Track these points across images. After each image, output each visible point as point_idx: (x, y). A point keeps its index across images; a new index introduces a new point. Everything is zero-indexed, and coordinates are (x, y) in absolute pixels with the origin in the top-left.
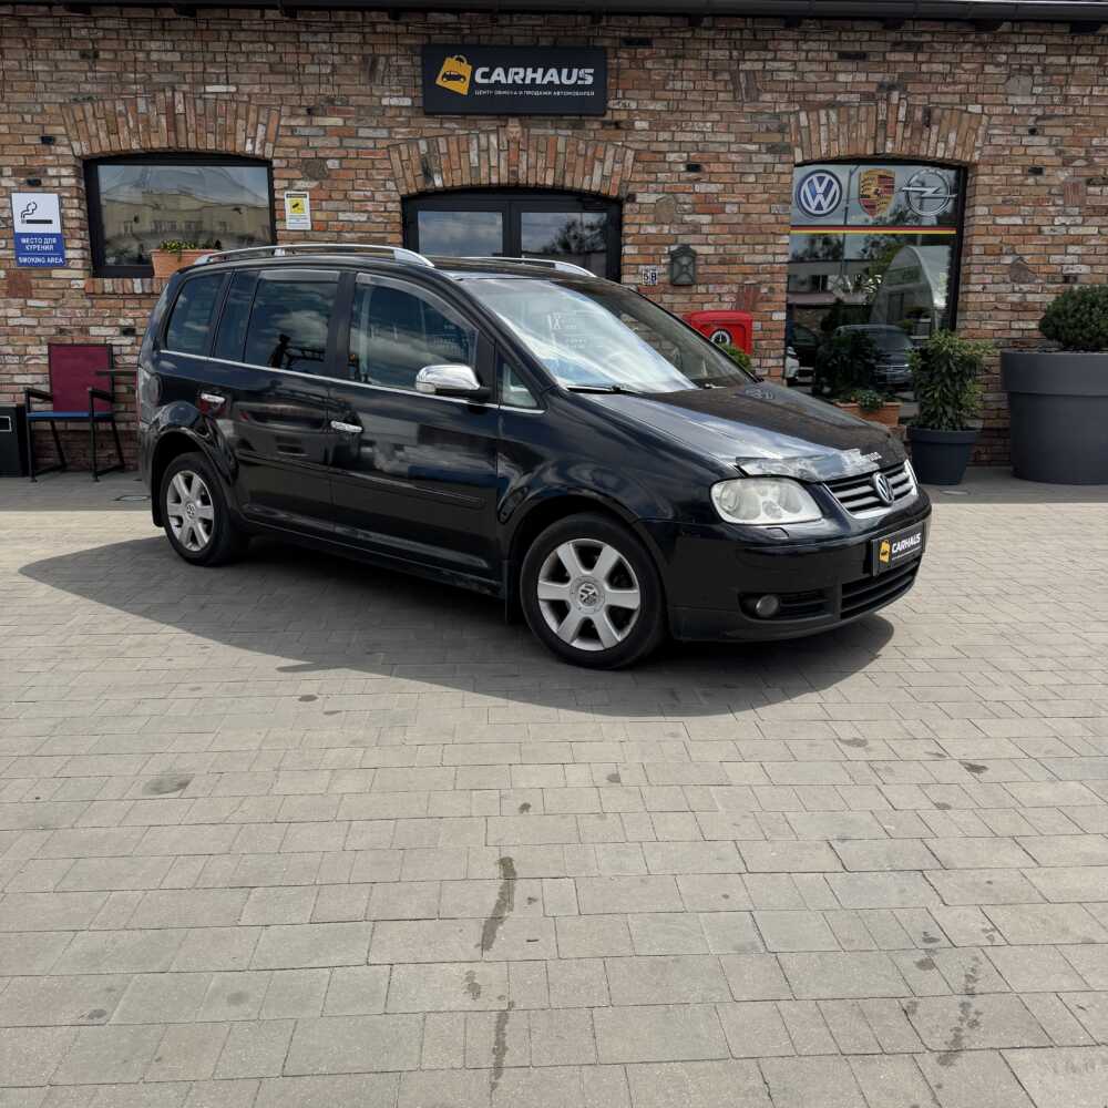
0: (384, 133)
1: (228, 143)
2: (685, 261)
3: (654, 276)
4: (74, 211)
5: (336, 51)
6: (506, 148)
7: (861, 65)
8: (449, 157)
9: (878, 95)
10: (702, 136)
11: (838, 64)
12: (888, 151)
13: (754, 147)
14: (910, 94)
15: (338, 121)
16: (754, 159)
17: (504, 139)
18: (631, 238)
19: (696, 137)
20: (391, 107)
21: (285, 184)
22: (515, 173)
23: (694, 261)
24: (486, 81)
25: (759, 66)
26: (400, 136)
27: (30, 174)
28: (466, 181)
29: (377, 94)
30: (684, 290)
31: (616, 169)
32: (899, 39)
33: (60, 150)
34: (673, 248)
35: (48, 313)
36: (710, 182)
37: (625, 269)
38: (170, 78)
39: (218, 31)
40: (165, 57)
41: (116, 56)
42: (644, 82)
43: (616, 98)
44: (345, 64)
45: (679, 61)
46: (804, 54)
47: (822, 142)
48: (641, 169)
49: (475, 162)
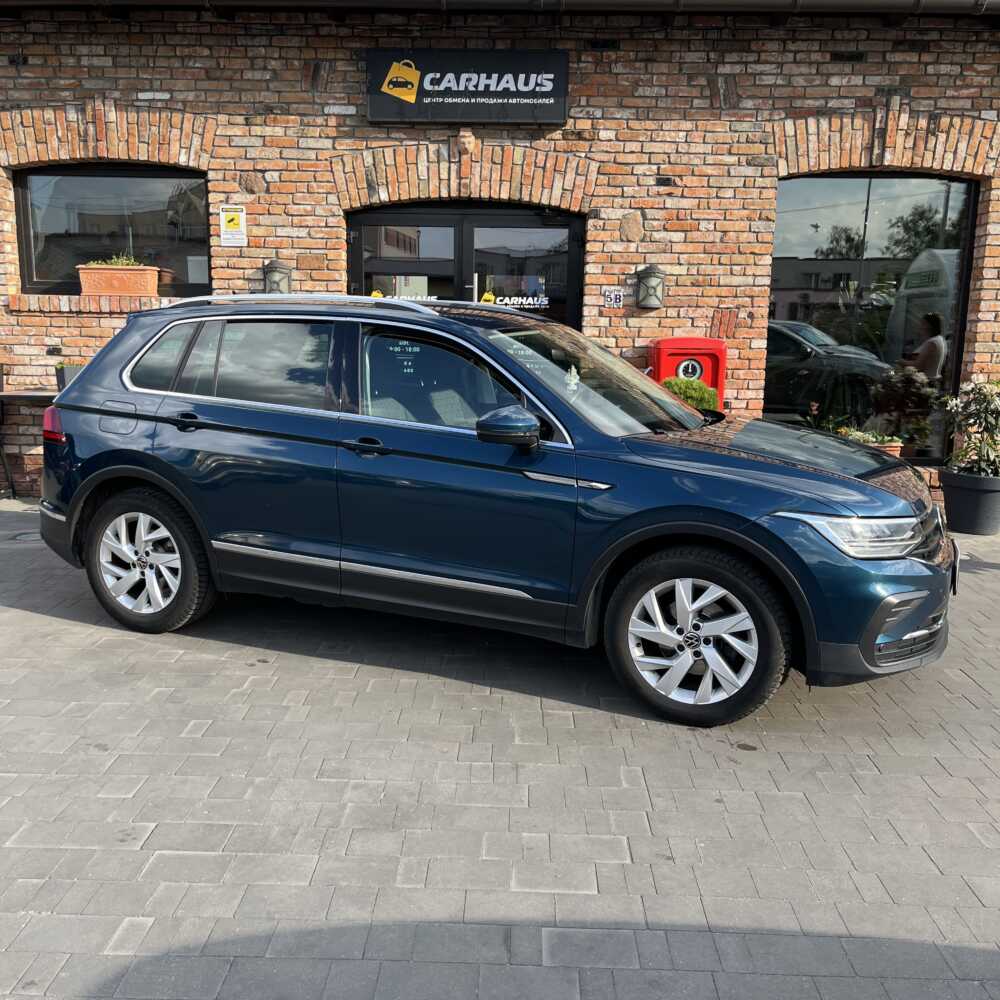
0: (328, 143)
1: (162, 154)
2: (654, 282)
3: (618, 298)
5: (276, 55)
6: (457, 160)
7: (857, 67)
8: (396, 168)
9: (874, 104)
10: (674, 146)
11: (830, 66)
12: (886, 163)
13: (733, 159)
14: (915, 99)
15: (278, 131)
16: (732, 173)
17: (456, 151)
18: (594, 256)
19: (667, 148)
20: (334, 115)
21: (222, 197)
22: (467, 187)
24: (436, 88)
25: (738, 69)
26: (342, 148)
28: (414, 195)
29: (318, 101)
30: (652, 314)
31: (577, 183)
32: (901, 38)
34: (641, 268)
36: (682, 196)
37: (587, 289)
38: (100, 84)
39: (152, 34)
40: (96, 61)
41: (46, 61)
42: (610, 88)
43: (579, 106)
44: (287, 69)
45: (649, 66)
46: (791, 55)
47: (811, 154)
48: (606, 182)
49: (424, 176)
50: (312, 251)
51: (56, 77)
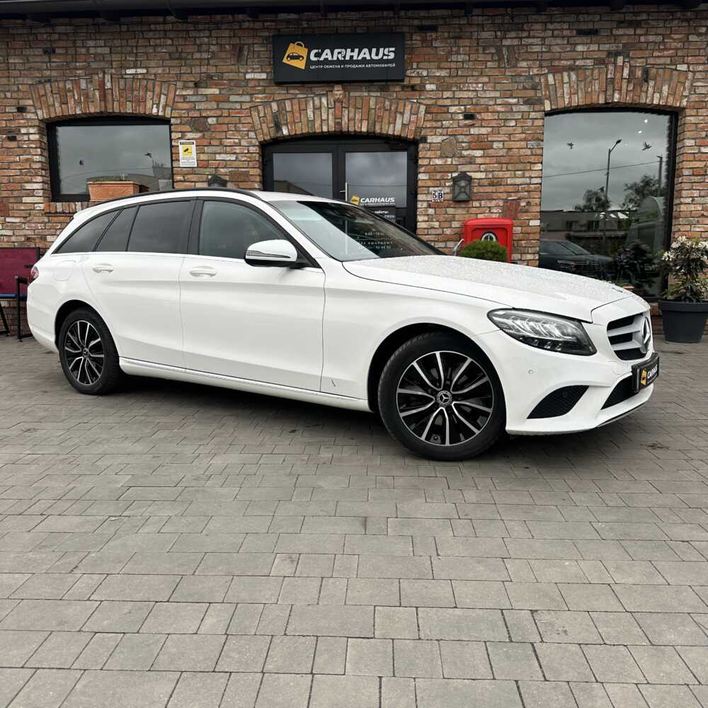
0: (247, 98)
1: (141, 108)
2: (463, 183)
3: (440, 195)
4: (38, 157)
5: (214, 42)
6: (333, 106)
7: (594, 39)
8: (293, 113)
9: (606, 61)
10: (475, 93)
11: (576, 39)
12: (616, 100)
13: (514, 101)
14: (633, 58)
15: (216, 91)
16: (514, 109)
17: (332, 100)
18: (423, 168)
19: (471, 95)
20: (253, 79)
21: (180, 135)
22: (340, 124)
23: (470, 184)
24: (315, 59)
25: (516, 42)
26: (258, 100)
27: (9, 132)
28: (305, 131)
29: (243, 71)
30: (463, 206)
31: (412, 119)
32: (623, 19)
33: (29, 116)
34: (455, 175)
35: (19, 226)
36: (482, 126)
37: (419, 190)
38: (102, 65)
39: (134, 31)
40: (99, 50)
41: (67, 52)
42: (431, 56)
43: (412, 69)
44: (221, 51)
45: (457, 41)
46: (551, 32)
47: (565, 95)
48: (431, 118)
49: (311, 117)
50: (240, 170)
51: (73, 62)
